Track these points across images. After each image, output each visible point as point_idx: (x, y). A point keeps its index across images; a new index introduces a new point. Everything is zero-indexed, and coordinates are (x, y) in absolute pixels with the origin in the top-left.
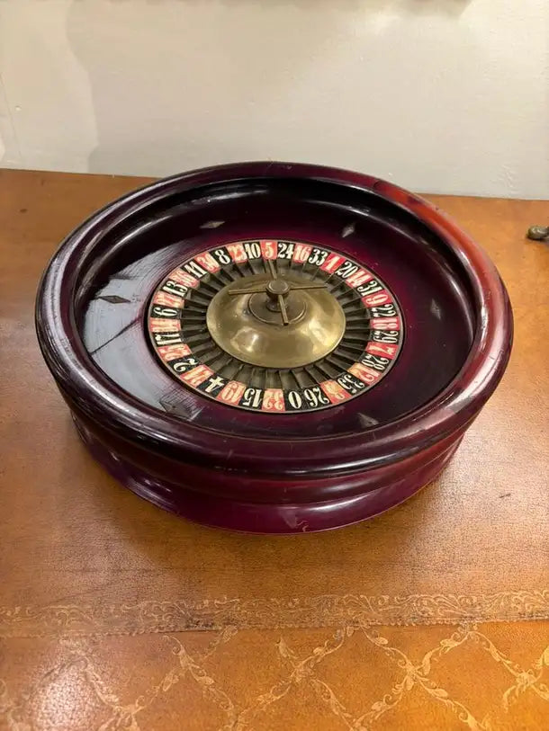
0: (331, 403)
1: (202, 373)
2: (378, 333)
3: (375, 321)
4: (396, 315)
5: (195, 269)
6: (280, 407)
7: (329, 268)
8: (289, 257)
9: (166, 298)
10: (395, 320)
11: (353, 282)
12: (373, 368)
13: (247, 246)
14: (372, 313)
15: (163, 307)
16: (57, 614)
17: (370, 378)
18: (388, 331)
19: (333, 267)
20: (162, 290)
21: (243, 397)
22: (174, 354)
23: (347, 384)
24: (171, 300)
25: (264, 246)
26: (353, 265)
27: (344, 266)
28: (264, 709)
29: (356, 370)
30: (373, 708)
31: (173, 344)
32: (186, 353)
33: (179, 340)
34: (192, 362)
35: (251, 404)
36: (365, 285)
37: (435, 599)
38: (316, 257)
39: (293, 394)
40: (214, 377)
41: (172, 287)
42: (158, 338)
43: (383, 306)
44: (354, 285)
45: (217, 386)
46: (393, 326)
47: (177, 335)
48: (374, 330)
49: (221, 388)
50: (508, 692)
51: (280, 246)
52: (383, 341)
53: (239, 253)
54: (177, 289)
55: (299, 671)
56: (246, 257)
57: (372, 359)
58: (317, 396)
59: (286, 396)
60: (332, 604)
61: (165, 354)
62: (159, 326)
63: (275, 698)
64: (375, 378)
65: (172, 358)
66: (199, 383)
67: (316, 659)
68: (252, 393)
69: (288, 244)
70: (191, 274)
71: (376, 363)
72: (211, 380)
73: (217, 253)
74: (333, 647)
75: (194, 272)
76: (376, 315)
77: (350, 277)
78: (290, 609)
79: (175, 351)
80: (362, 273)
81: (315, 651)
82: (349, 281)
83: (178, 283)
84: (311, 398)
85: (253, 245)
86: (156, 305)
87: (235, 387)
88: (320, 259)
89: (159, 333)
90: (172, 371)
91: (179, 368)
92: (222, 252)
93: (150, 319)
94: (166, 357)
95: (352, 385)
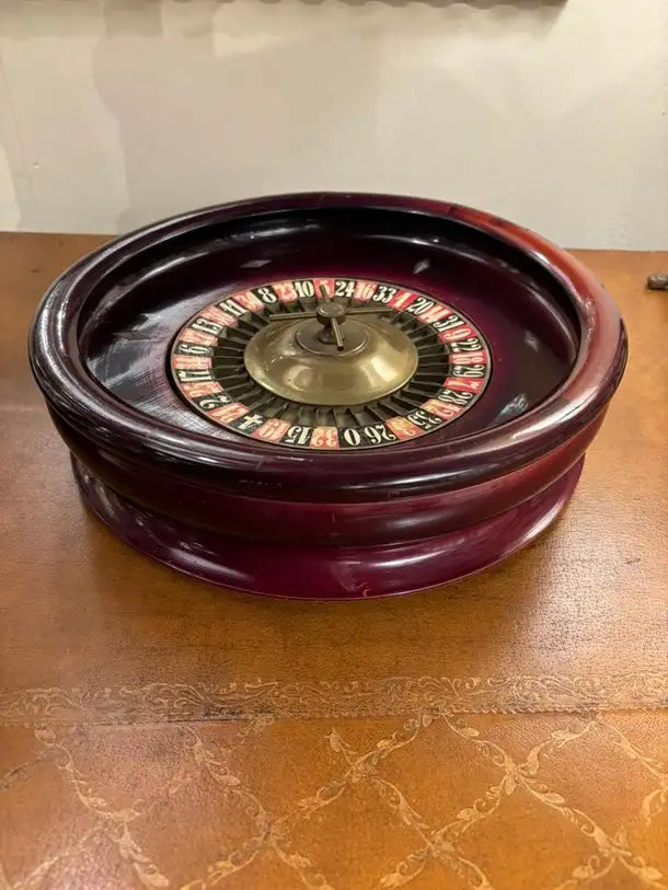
0: (397, 439)
1: (236, 411)
2: (459, 368)
3: (455, 356)
4: (482, 349)
5: (233, 307)
6: (332, 444)
7: (397, 305)
8: (349, 295)
9: (195, 335)
10: (480, 354)
11: (427, 318)
12: (453, 403)
13: (298, 284)
14: (451, 348)
15: (190, 345)
16: (35, 698)
17: (449, 413)
18: (472, 365)
19: (403, 304)
20: (191, 327)
22: (201, 391)
23: (420, 420)
24: (201, 338)
25: (318, 283)
26: (428, 300)
27: (416, 302)
28: (308, 817)
29: (431, 406)
30: (458, 816)
31: (201, 381)
32: (216, 391)
33: (209, 378)
34: (224, 399)
35: (296, 441)
36: (443, 320)
37: (542, 681)
38: (382, 295)
40: (251, 414)
41: (203, 324)
42: (182, 374)
43: (465, 340)
44: (429, 321)
45: (253, 423)
46: (478, 360)
47: (207, 373)
48: (454, 365)
50: (650, 797)
51: (338, 284)
52: (465, 375)
53: (288, 292)
54: (209, 326)
55: (358, 769)
56: (296, 296)
57: (451, 394)
58: (381, 433)
59: (341, 434)
60: (404, 688)
61: (190, 391)
62: (186, 363)
63: (323, 803)
64: (455, 413)
65: (199, 395)
66: (231, 420)
67: (380, 755)
68: (298, 431)
69: (348, 282)
71: (456, 398)
72: (246, 418)
73: (260, 291)
74: (404, 738)
75: (231, 310)
76: (456, 350)
77: (424, 313)
78: (345, 694)
79: (204, 388)
80: (439, 308)
81: (379, 745)
82: (423, 317)
83: (211, 321)
84: (373, 435)
85: (304, 284)
86: (181, 342)
87: (276, 425)
88: (386, 296)
89: (184, 370)
90: (197, 407)
91: (207, 405)
92: (266, 290)
93: (173, 356)
94: (191, 393)
95: (427, 421)
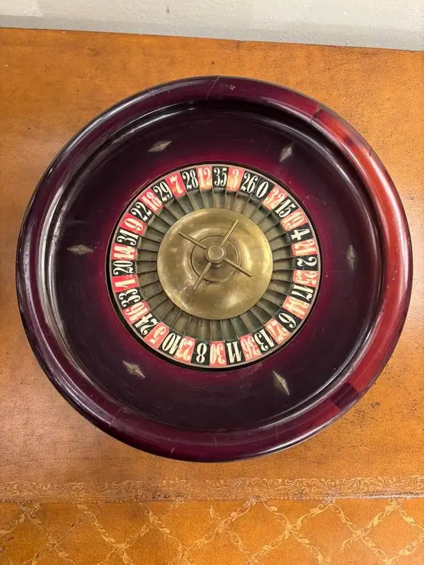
0: (246, 172)
1: (301, 248)
2: (165, 199)
3: (155, 209)
4: (139, 201)
5: (234, 352)
7: (132, 281)
8: (150, 316)
9: (278, 334)
10: (144, 199)
11: (132, 253)
12: (196, 176)
13: (171, 352)
14: (149, 217)
15: (286, 325)
17: (207, 171)
18: (158, 194)
19: (130, 279)
20: (276, 344)
21: (291, 212)
22: (307, 275)
23: (222, 178)
24: (276, 330)
25: (157, 342)
26: (114, 267)
27: (121, 273)
29: (206, 184)
31: (303, 286)
33: (296, 287)
34: (300, 263)
35: (290, 204)
36: (127, 243)
38: (131, 298)
39: (259, 195)
40: (296, 241)
42: (309, 297)
43: (137, 216)
44: (133, 250)
45: (299, 232)
46: (150, 195)
47: (294, 293)
49: (297, 228)
51: (146, 332)
52: (169, 190)
53: (185, 348)
54: (263, 340)
56: (183, 340)
57: (190, 183)
58: (248, 183)
59: (265, 196)
62: (301, 308)
64: (203, 169)
65: (312, 272)
66: (309, 241)
68: (282, 212)
69: (138, 329)
70: (240, 348)
71: (191, 178)
72: (299, 238)
73: (203, 360)
75: (236, 350)
77: (128, 260)
79: (304, 278)
80: (116, 255)
82: (132, 257)
84: (252, 184)
85: (166, 350)
86: (290, 330)
87: (289, 224)
88: (130, 295)
89: (305, 300)
91: (313, 260)
92: (198, 359)
93: (303, 319)
94: (315, 276)
95: (221, 175)
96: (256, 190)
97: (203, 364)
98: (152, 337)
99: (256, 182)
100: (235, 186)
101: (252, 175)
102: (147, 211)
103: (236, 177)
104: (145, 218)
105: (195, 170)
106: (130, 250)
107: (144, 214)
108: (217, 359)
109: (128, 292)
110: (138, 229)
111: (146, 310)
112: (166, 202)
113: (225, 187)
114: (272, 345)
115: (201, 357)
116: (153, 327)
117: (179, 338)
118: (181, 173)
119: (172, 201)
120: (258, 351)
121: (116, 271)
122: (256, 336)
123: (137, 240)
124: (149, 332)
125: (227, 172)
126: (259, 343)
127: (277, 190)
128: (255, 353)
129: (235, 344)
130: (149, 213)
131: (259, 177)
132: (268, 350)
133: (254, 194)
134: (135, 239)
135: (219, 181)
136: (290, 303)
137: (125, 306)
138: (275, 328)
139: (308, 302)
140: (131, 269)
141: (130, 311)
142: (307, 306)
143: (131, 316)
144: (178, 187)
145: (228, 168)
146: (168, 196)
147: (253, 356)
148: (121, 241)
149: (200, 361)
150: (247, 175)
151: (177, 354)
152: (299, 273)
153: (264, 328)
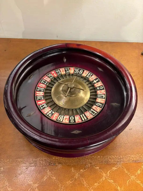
1: (97, 85)
2: (51, 78)
3: (48, 81)
4: (43, 79)
7: (44, 101)
8: (52, 111)
9: (97, 109)
10: (44, 78)
11: (42, 94)
12: (60, 71)
13: (61, 121)
15: (99, 106)
17: (63, 69)
18: (49, 77)
19: (42, 101)
20: (97, 112)
21: (91, 76)
23: (68, 71)
25: (55, 118)
27: (39, 99)
29: (63, 73)
31: (101, 94)
33: (99, 95)
34: (98, 88)
35: (90, 74)
36: (40, 91)
39: (80, 73)
40: (95, 83)
41: (94, 113)
42: (104, 97)
43: (43, 83)
44: (43, 93)
46: (46, 77)
47: (99, 97)
51: (51, 116)
52: (52, 75)
53: (66, 119)
54: (92, 112)
56: (65, 116)
57: (58, 73)
58: (76, 71)
61: (104, 92)
62: (102, 100)
63: (71, 182)
65: (103, 90)
66: (99, 82)
68: (89, 77)
71: (58, 72)
72: (96, 82)
73: (73, 121)
75: (84, 116)
77: (41, 95)
79: (101, 92)
80: (37, 95)
83: (91, 114)
85: (59, 120)
86: (101, 107)
87: (92, 79)
88: (44, 105)
90: (104, 87)
91: (102, 87)
92: (71, 121)
93: (104, 103)
94: (104, 91)
95: (67, 70)
96: (79, 72)
97: (74, 122)
98: (53, 117)
99: (79, 70)
100: (72, 72)
101: (77, 69)
102: (46, 82)
103: (72, 70)
104: (46, 84)
105: (59, 70)
106: (41, 93)
107: (45, 82)
108: (78, 121)
109: (42, 105)
110: (44, 87)
111: (50, 109)
112: (52, 79)
113: (69, 73)
114: (96, 113)
115: (72, 121)
116: (53, 114)
117: (63, 116)
118: (55, 71)
119: (54, 78)
120: (92, 115)
121: (37, 99)
122: (90, 111)
123: (44, 90)
124: (52, 116)
125: (69, 69)
126: (92, 113)
127: (85, 71)
128: (91, 116)
129: (83, 115)
130: (47, 82)
131: (79, 69)
132: (95, 115)
133: (79, 73)
134: (43, 90)
135: (67, 72)
136: (98, 100)
137: (42, 109)
138: (95, 108)
139: (104, 98)
140: (43, 98)
141: (44, 110)
142: (104, 99)
143: (45, 112)
144: (55, 74)
145: (69, 68)
146: (52, 77)
147: (90, 117)
148: (38, 90)
149: (72, 122)
150: (75, 69)
151: (64, 121)
152: (98, 91)
153: (92, 108)
